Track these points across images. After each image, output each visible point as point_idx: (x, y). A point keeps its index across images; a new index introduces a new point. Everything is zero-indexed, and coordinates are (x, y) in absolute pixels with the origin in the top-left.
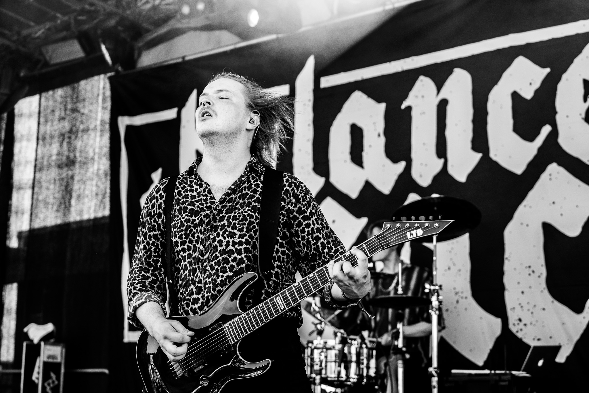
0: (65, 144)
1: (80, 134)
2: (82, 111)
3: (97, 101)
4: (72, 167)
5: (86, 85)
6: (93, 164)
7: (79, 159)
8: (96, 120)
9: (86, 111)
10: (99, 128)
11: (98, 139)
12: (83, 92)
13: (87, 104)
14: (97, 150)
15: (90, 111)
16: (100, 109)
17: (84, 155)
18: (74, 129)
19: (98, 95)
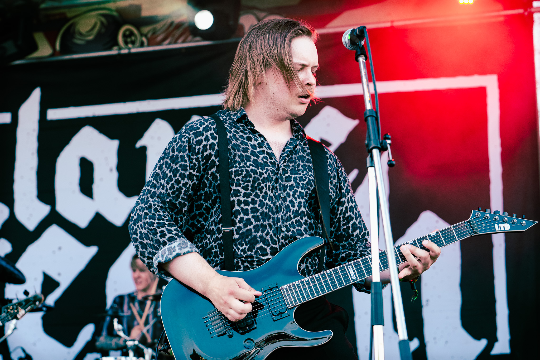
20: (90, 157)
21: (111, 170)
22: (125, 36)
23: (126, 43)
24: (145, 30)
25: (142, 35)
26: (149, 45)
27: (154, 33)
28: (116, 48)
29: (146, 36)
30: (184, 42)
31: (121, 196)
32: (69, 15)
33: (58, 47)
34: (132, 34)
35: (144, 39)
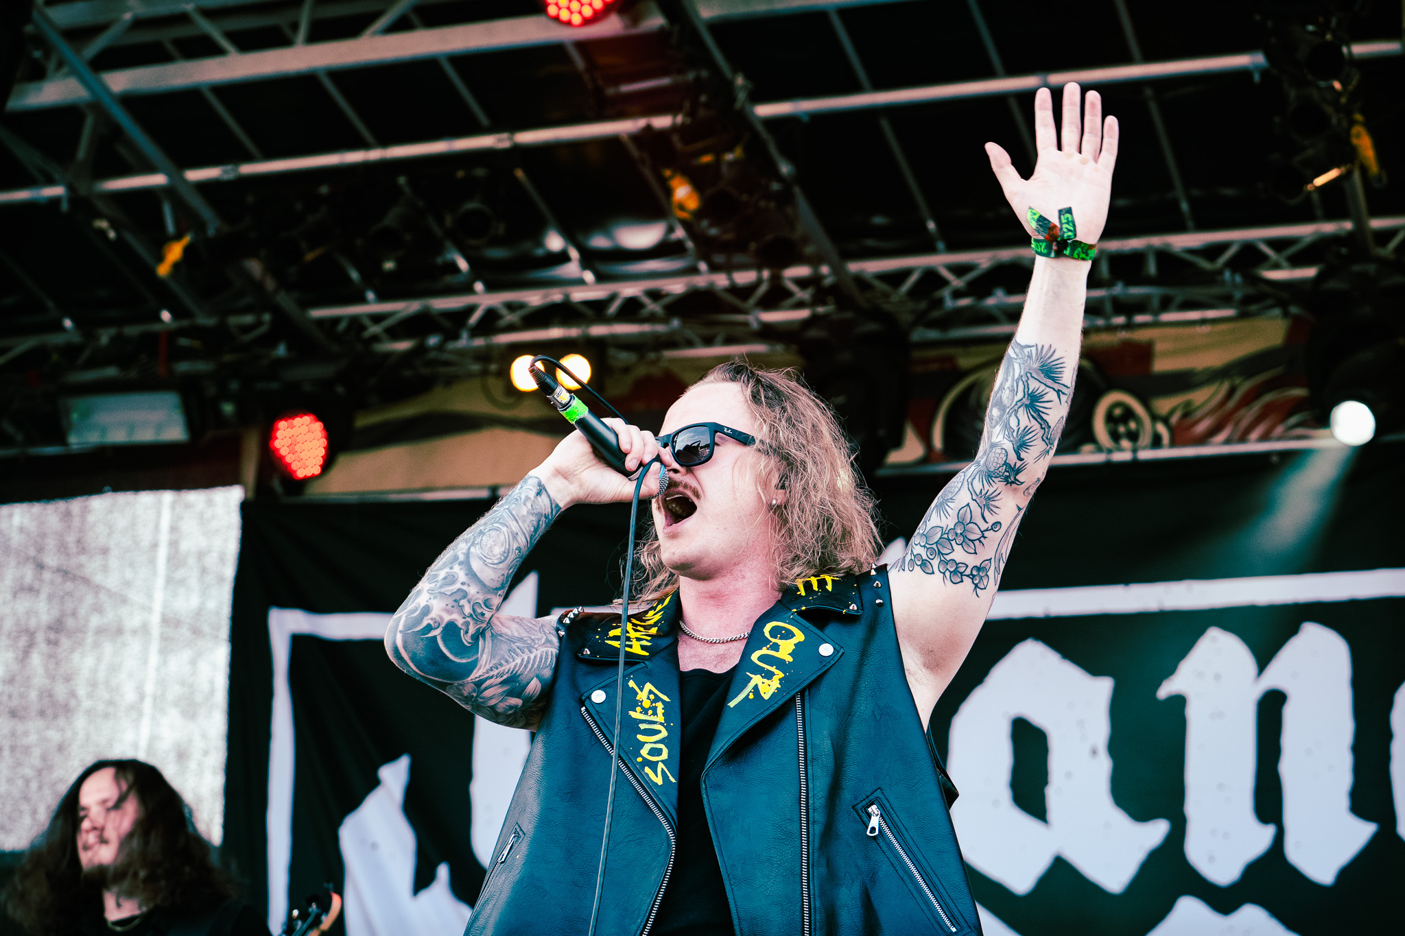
0: (36, 659)
1: (90, 639)
2: (98, 578)
3: (152, 562)
4: (61, 721)
5: (111, 512)
6: (137, 722)
7: (86, 704)
8: (147, 609)
9: (111, 581)
10: (156, 631)
11: (154, 659)
12: (101, 529)
13: (113, 562)
14: (150, 688)
15: (127, 584)
16: (160, 582)
17: (104, 694)
18: (70, 622)
19: (155, 546)
20: (1038, 718)
21: (1094, 752)
22: (1110, 418)
23: (1115, 437)
24: (1164, 405)
25: (1155, 418)
26: (1174, 443)
27: (1186, 415)
28: (1088, 448)
29: (1165, 420)
30: (1265, 438)
31: (1120, 818)
32: (964, 362)
33: (938, 442)
34: (1129, 414)
35: (1161, 429)
